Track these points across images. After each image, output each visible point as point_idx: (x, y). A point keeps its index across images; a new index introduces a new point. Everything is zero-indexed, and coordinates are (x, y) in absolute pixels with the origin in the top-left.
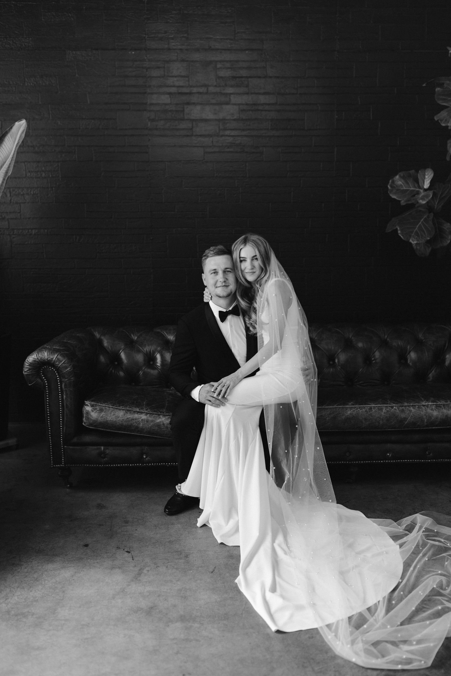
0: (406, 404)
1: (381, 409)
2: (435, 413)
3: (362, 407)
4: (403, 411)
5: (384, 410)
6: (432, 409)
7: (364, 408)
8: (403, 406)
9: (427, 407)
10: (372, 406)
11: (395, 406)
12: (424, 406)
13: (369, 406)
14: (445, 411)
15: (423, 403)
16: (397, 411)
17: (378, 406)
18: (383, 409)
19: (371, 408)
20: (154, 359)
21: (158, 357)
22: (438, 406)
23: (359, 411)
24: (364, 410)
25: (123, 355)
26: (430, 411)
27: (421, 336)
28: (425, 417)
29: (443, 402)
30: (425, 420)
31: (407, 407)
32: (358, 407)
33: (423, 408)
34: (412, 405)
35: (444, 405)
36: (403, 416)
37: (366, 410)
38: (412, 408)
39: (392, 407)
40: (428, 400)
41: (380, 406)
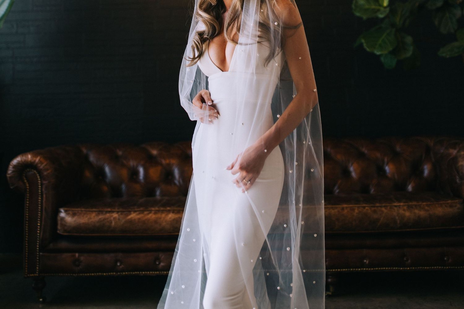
0: (378, 205)
1: (353, 210)
2: (407, 214)
4: (375, 212)
5: (356, 211)
6: (404, 210)
8: (374, 207)
9: (400, 208)
10: (344, 207)
11: (367, 207)
12: (396, 206)
14: (417, 211)
15: (396, 204)
16: (369, 211)
17: (351, 207)
18: (355, 209)
20: (137, 173)
21: (141, 170)
22: (410, 207)
24: (336, 210)
25: (107, 170)
26: (403, 212)
27: (398, 149)
28: (397, 218)
29: (414, 203)
30: (398, 222)
31: (379, 208)
33: (396, 208)
34: (384, 206)
35: (416, 206)
36: (375, 216)
37: (339, 210)
38: (383, 209)
39: (364, 207)
40: (399, 201)
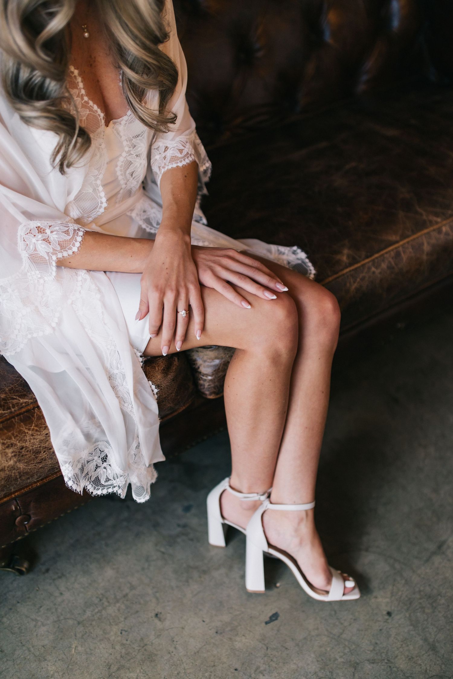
3: (377, 258)
7: (383, 261)
10: (399, 247)
13: (392, 250)
17: (412, 240)
18: (423, 244)
19: (398, 255)
23: (374, 273)
32: (368, 262)
37: (390, 262)
41: (414, 239)
